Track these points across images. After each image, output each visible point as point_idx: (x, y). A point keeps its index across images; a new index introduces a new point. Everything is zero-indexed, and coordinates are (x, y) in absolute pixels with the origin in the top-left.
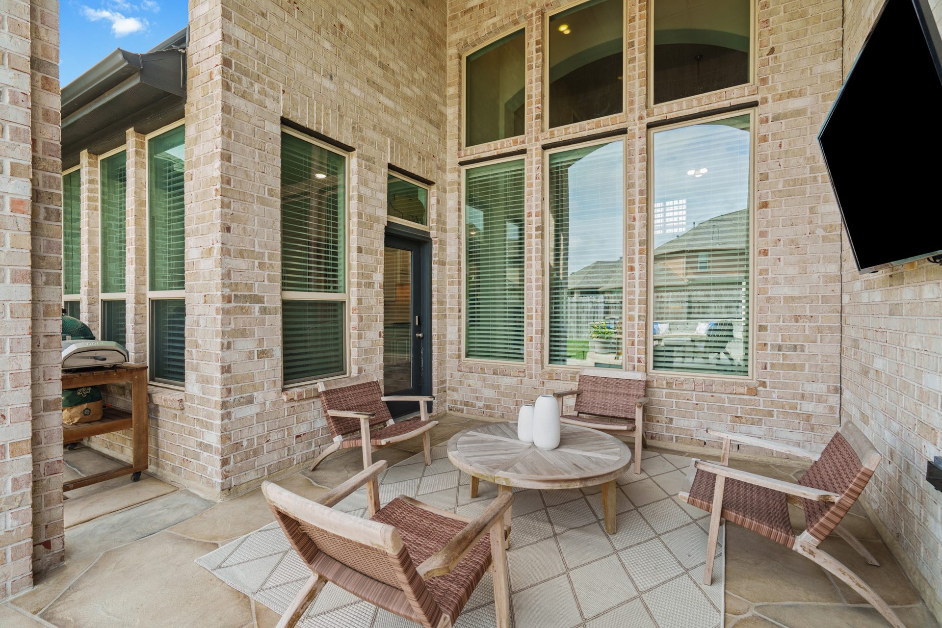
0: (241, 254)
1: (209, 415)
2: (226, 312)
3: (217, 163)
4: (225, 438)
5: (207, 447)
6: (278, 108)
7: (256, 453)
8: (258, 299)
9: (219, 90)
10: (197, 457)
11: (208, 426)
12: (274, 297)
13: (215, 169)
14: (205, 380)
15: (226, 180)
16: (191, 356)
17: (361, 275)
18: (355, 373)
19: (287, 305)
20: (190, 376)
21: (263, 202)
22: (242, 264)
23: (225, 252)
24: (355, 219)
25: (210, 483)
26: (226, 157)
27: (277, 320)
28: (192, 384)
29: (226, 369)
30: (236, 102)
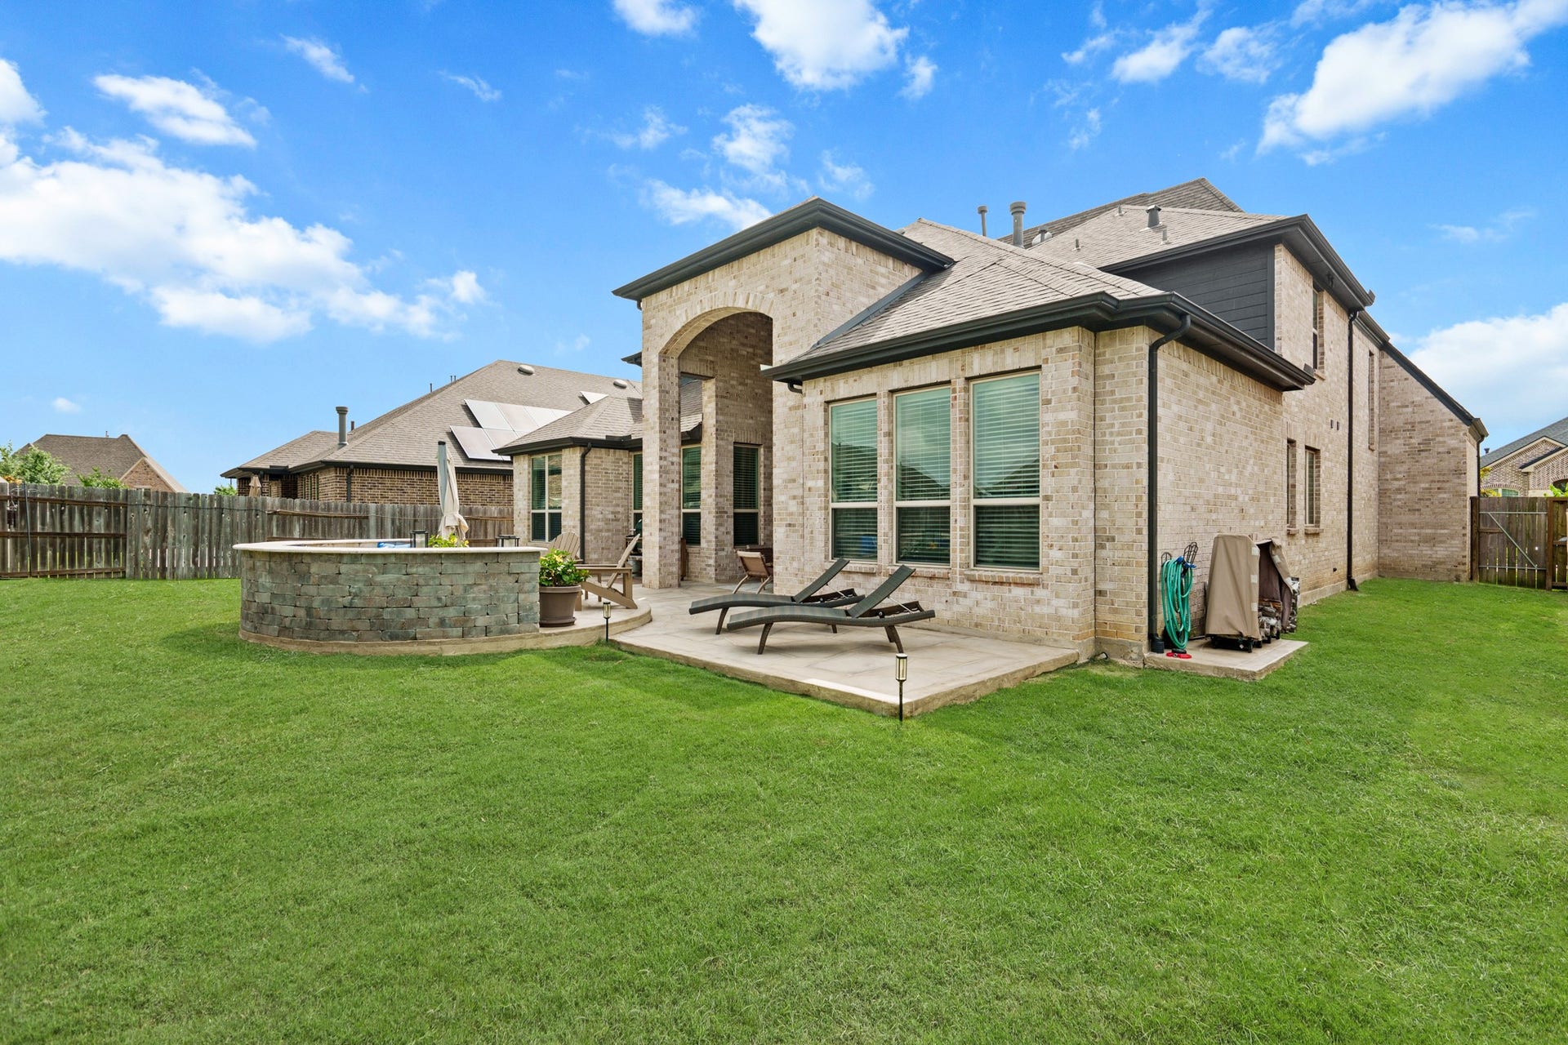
0: (721, 496)
1: (711, 554)
2: (717, 517)
3: (714, 465)
4: (716, 562)
5: (710, 566)
6: (732, 440)
7: (725, 569)
8: (726, 513)
9: (714, 440)
10: (705, 569)
11: (710, 558)
12: (731, 511)
13: (713, 467)
14: (709, 542)
15: (717, 471)
16: (703, 533)
17: (765, 501)
18: (762, 543)
19: (736, 515)
20: (703, 541)
21: (727, 476)
22: (721, 500)
23: (716, 496)
24: (762, 476)
25: (711, 578)
26: (717, 463)
27: (731, 521)
28: (703, 544)
29: (716, 537)
30: (720, 442)
